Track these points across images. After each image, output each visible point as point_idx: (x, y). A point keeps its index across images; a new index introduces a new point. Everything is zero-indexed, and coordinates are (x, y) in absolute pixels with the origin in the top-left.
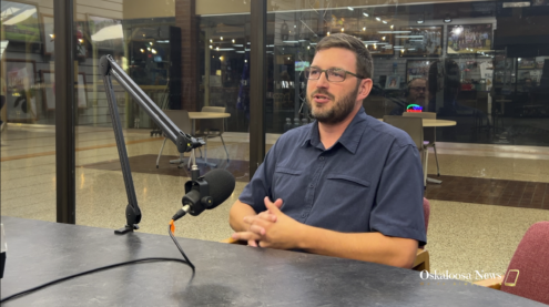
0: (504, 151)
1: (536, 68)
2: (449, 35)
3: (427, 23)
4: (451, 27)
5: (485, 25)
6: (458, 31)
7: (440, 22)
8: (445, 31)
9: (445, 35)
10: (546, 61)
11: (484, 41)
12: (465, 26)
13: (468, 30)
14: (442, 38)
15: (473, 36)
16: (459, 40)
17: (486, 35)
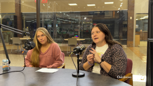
2: (84, 19)
3: (79, 16)
4: (84, 17)
5: (91, 17)
6: (85, 18)
7: (81, 16)
11: (91, 21)
12: (87, 17)
14: (82, 20)
15: (89, 20)
16: (86, 20)
17: (91, 19)
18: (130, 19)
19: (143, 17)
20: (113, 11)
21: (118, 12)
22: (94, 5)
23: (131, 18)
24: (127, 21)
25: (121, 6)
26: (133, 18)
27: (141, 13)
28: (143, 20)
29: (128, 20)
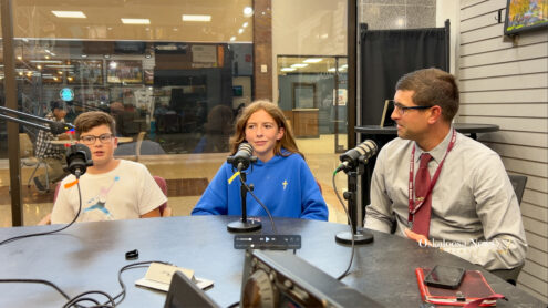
0: (171, 160)
1: (164, 95)
2: (108, 68)
3: (90, 57)
4: (108, 62)
5: (136, 61)
6: (114, 65)
7: (100, 57)
8: (105, 63)
9: (105, 68)
10: (173, 90)
11: (136, 73)
12: (119, 61)
13: (123, 65)
14: (102, 70)
15: (128, 70)
16: (116, 73)
17: (137, 69)
18: (262, 71)
20: (217, 45)
22: (146, 22)
23: (264, 68)
24: (252, 76)
25: (241, 31)
26: (270, 69)
28: (288, 74)
29: (257, 72)
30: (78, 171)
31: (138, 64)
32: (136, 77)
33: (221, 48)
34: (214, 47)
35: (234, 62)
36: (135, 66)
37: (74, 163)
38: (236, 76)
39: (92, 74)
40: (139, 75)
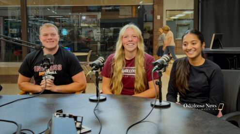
1: (110, 32)
2: (81, 19)
3: (73, 14)
4: (81, 16)
6: (84, 18)
7: (78, 14)
8: (80, 17)
10: (114, 29)
11: (94, 21)
12: (87, 16)
14: (78, 20)
15: (90, 20)
16: (85, 22)
17: (95, 19)
18: (158, 19)
19: (174, 16)
20: (132, 6)
21: (139, 7)
23: (159, 17)
24: (153, 21)
26: (162, 18)
27: (176, 9)
28: (175, 20)
29: (155, 20)
30: (46, 67)
31: (95, 17)
32: (94, 23)
33: (134, 7)
34: (131, 7)
35: (145, 14)
36: (94, 18)
37: (45, 63)
38: (146, 21)
39: (74, 22)
40: (96, 22)
